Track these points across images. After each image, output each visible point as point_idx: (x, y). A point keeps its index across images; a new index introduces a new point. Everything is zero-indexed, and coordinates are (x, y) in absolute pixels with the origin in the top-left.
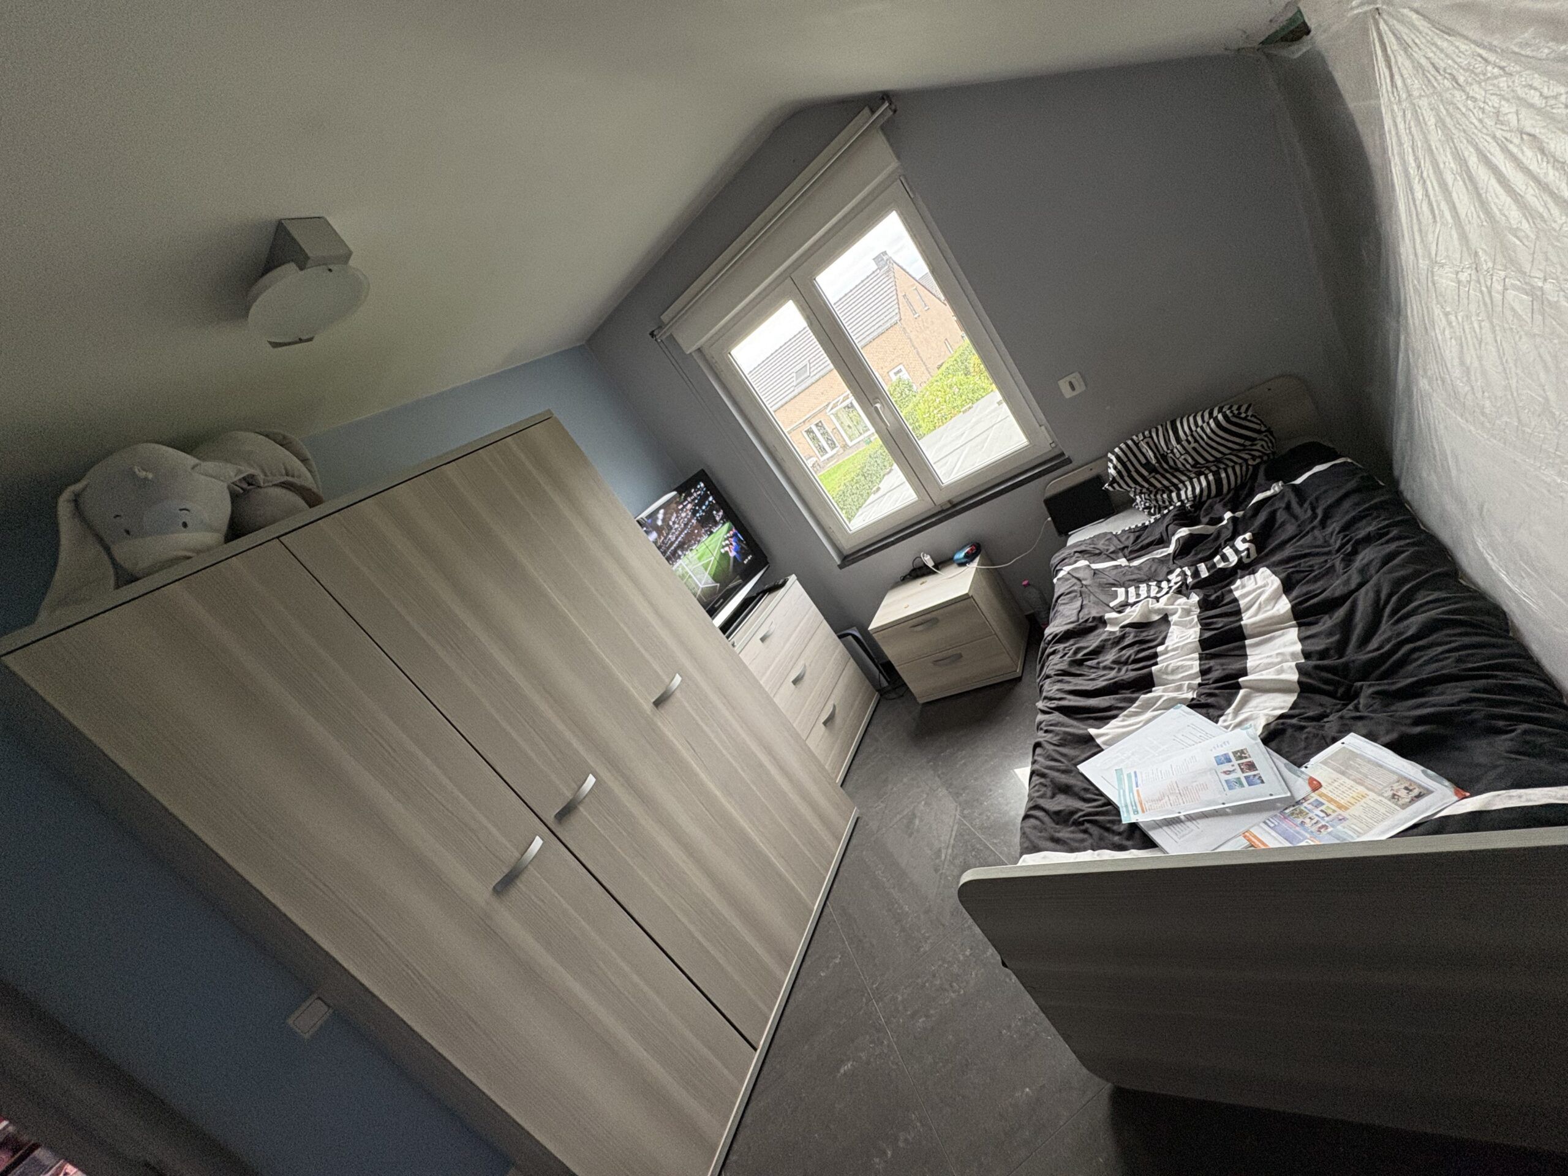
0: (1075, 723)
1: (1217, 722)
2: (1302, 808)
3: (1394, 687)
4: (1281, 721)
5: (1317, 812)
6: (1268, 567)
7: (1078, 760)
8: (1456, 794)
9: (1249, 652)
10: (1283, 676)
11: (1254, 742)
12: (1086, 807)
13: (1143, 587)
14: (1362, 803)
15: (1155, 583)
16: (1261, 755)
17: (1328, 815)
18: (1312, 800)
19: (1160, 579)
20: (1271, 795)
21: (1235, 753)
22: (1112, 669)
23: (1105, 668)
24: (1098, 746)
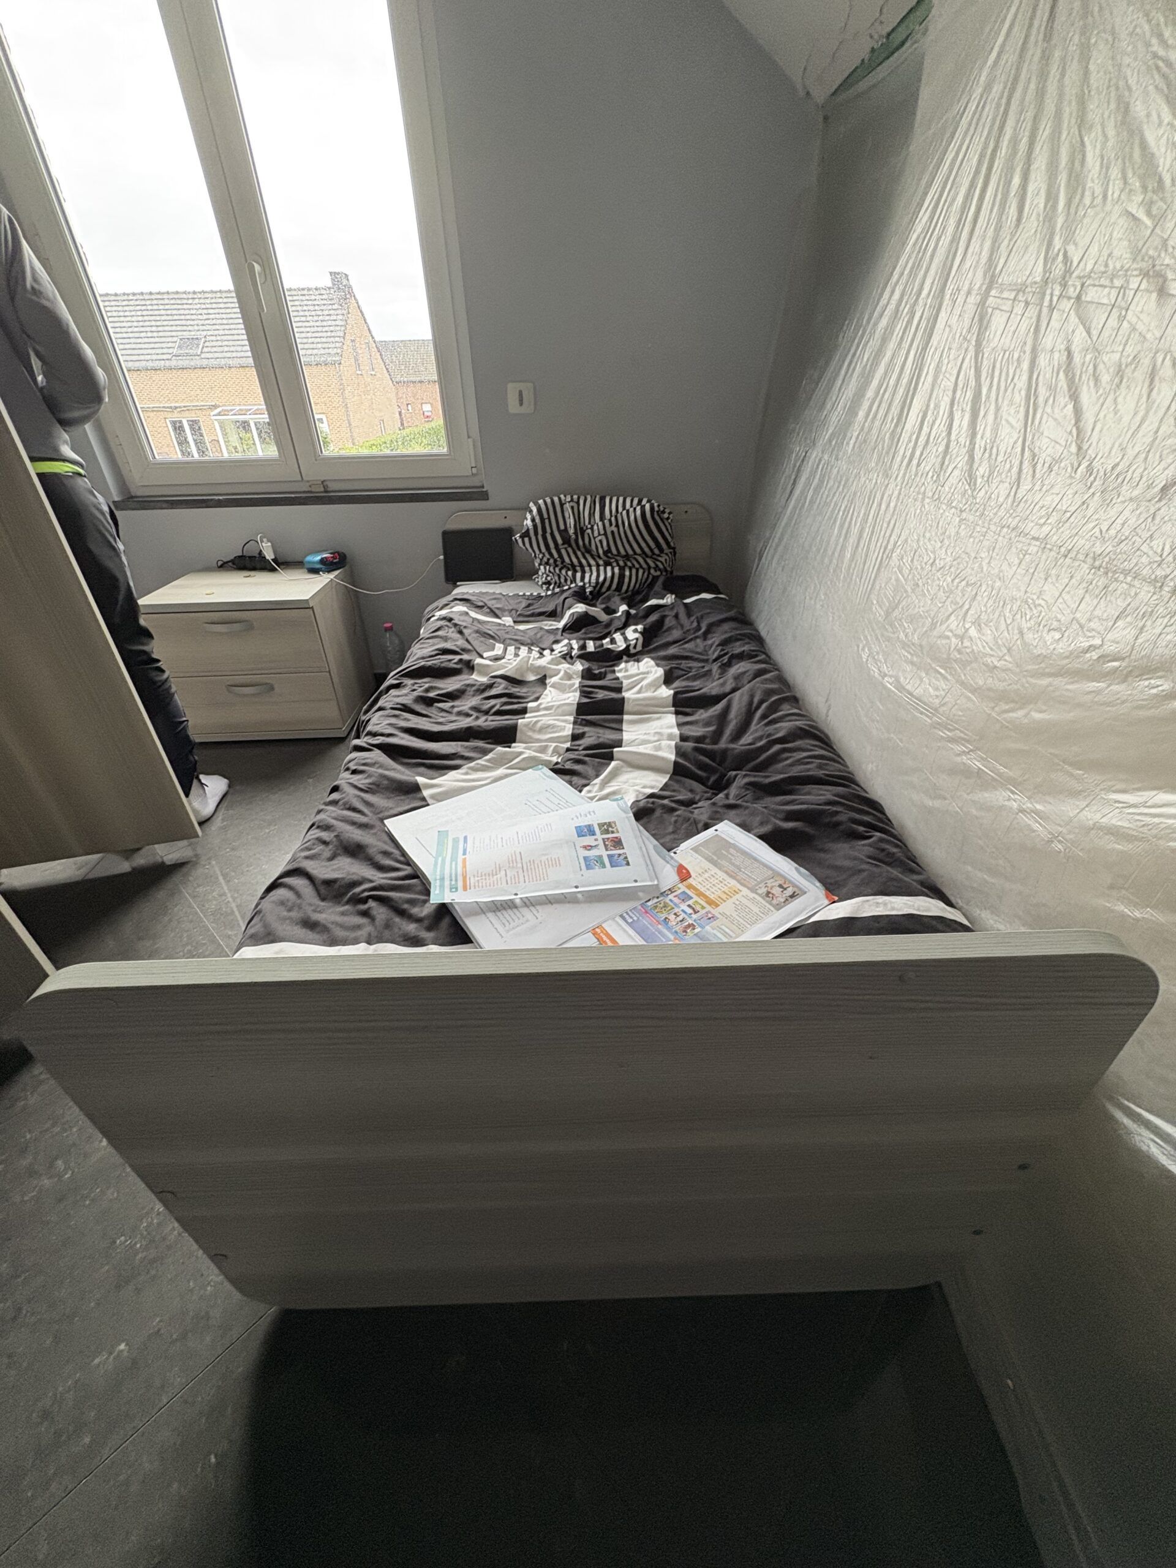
0: (399, 767)
1: (580, 791)
2: (667, 900)
3: (767, 781)
4: (651, 800)
5: (684, 907)
6: (653, 659)
7: (387, 814)
8: (827, 897)
9: (625, 727)
10: (660, 753)
11: (624, 815)
12: (379, 878)
13: (524, 651)
14: (735, 898)
15: (537, 649)
16: (630, 830)
17: (696, 912)
18: (679, 892)
19: (543, 647)
20: (636, 881)
21: (601, 825)
22: (468, 715)
23: (459, 713)
24: (424, 799)
